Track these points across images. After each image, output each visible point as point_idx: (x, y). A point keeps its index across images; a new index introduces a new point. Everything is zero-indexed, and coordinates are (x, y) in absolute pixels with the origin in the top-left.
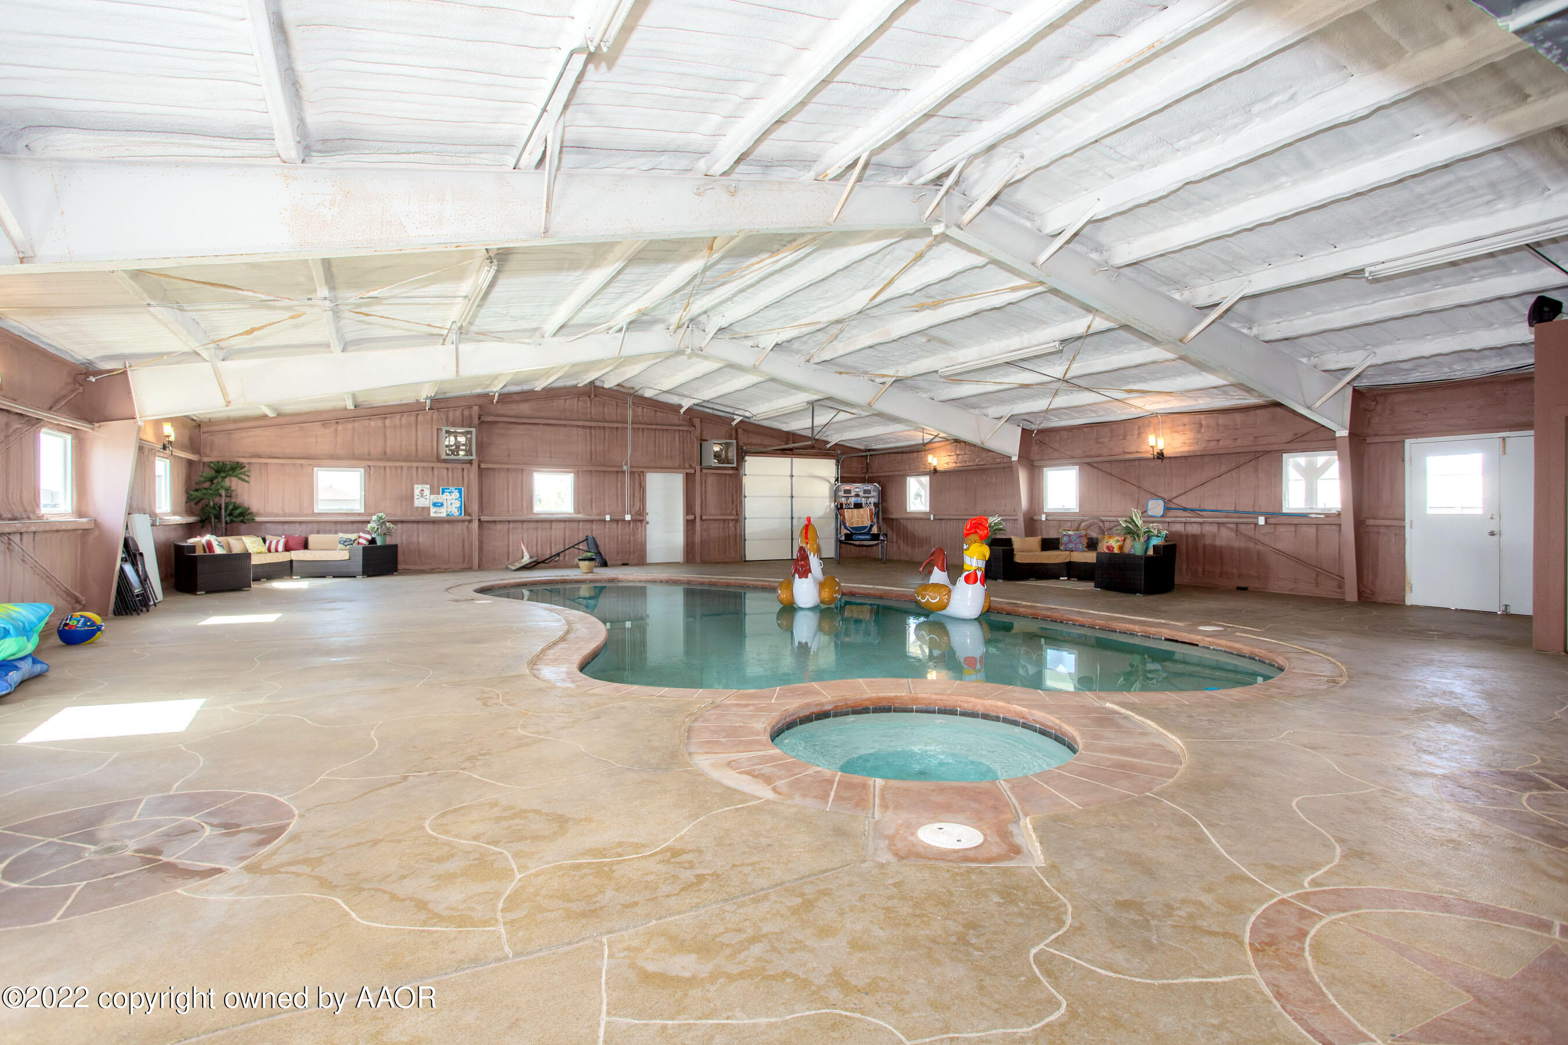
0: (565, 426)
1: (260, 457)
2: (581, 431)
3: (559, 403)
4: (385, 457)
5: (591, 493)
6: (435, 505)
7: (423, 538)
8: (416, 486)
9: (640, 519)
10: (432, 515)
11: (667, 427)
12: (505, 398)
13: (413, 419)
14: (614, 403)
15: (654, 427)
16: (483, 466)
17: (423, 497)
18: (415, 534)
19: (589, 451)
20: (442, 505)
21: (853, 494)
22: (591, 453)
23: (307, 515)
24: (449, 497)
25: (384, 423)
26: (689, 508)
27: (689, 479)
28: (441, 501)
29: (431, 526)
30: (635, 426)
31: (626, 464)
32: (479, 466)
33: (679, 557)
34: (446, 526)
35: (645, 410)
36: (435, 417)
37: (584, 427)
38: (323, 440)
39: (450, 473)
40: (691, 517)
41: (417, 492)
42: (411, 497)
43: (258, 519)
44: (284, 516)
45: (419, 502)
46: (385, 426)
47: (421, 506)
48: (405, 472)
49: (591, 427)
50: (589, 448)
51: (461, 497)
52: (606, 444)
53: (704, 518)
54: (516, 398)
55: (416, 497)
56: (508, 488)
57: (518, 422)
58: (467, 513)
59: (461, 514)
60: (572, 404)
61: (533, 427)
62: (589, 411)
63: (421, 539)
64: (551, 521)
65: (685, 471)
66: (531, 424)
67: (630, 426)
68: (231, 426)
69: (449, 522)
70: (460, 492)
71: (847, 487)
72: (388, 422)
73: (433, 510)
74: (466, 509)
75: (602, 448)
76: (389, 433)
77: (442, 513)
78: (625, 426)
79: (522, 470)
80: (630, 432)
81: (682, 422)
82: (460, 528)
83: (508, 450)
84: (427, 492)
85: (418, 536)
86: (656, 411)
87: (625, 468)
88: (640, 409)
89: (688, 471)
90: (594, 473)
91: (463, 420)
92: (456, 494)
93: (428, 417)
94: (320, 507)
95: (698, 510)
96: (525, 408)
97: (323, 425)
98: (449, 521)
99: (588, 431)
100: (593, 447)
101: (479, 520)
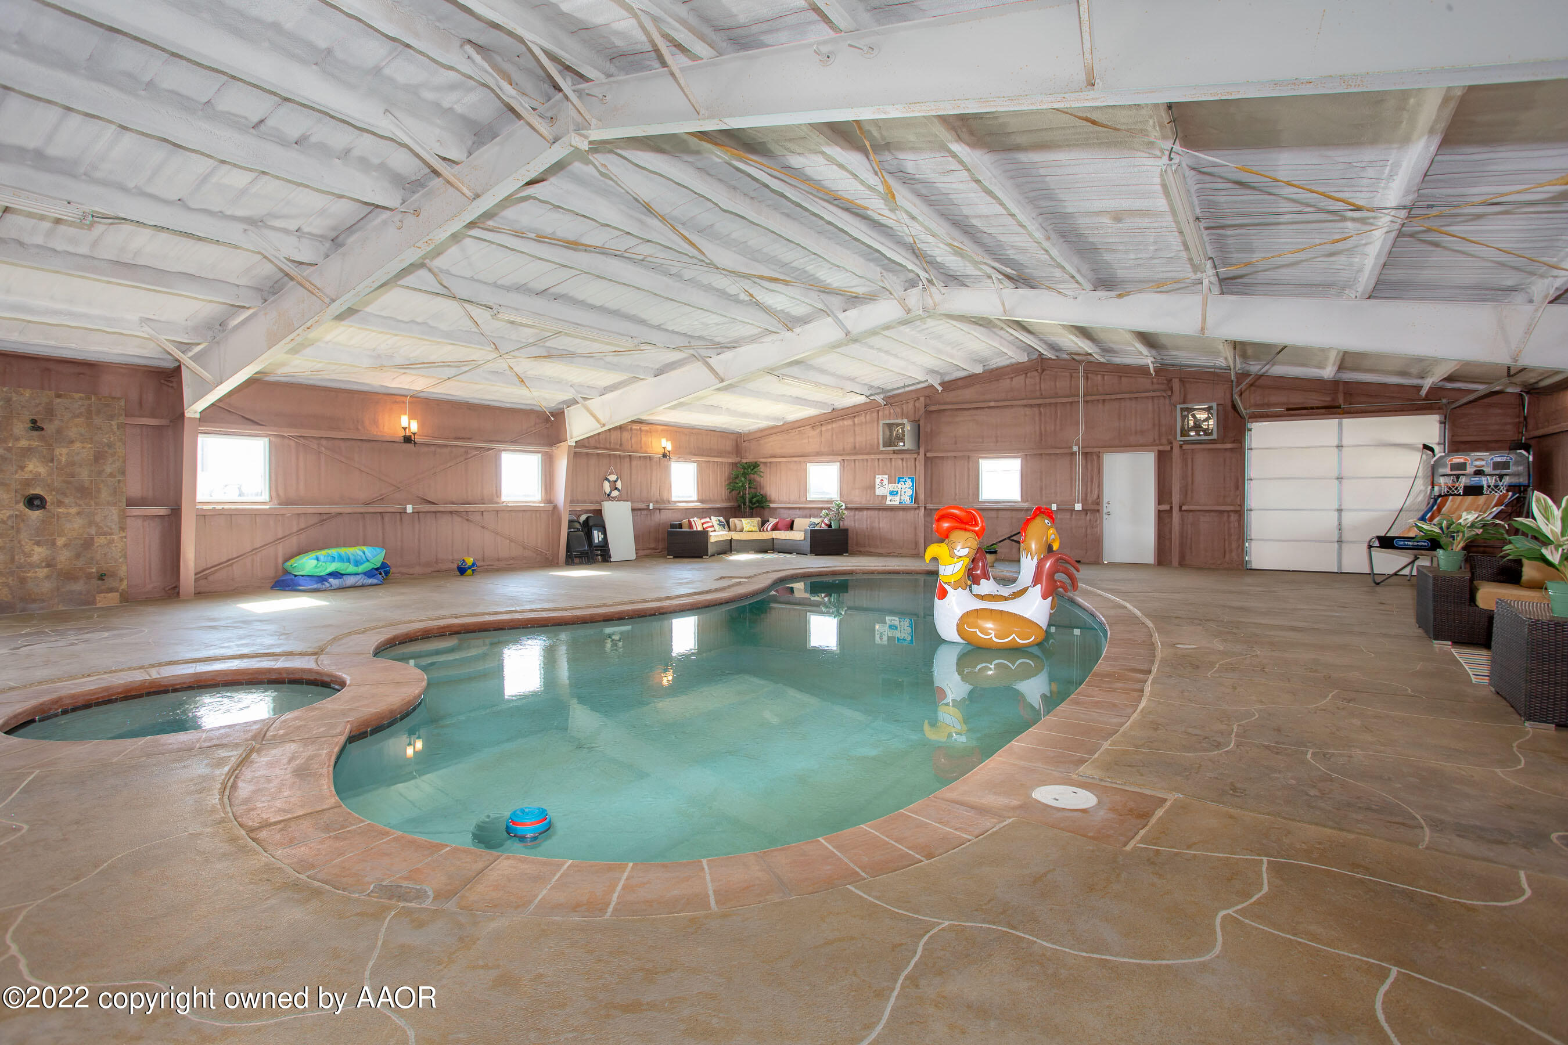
0: (1012, 406)
1: (774, 457)
2: (1028, 411)
3: (1006, 383)
4: (855, 451)
5: (1041, 479)
6: (892, 493)
7: (884, 524)
8: (877, 476)
9: (1094, 508)
10: (888, 502)
11: (1136, 395)
12: (949, 385)
13: (875, 415)
14: (1068, 374)
15: (1119, 396)
16: (929, 455)
17: (883, 487)
18: (877, 520)
19: (1038, 433)
20: (897, 493)
21: (1470, 470)
22: (1041, 434)
23: (802, 503)
24: (904, 486)
25: (854, 421)
26: (1163, 494)
27: (1163, 459)
28: (896, 489)
29: (889, 513)
30: (1089, 398)
31: (1077, 444)
32: (925, 455)
33: (1150, 557)
34: (901, 513)
35: (1106, 377)
36: (892, 411)
37: (1031, 406)
38: (812, 440)
39: (904, 463)
40: (1166, 507)
41: (878, 481)
42: (873, 487)
43: (772, 505)
44: (789, 503)
45: (879, 491)
46: (854, 424)
47: (881, 494)
48: (869, 463)
49: (1039, 405)
50: (1037, 428)
51: (913, 486)
52: (1058, 422)
53: (1184, 508)
54: (960, 383)
55: (877, 486)
56: (955, 476)
57: (960, 409)
58: (916, 501)
59: (911, 502)
60: (1019, 381)
61: (978, 412)
62: (1038, 388)
63: (881, 525)
64: (998, 510)
65: (1156, 448)
66: (974, 408)
67: (1082, 400)
68: (759, 435)
69: (904, 509)
70: (912, 482)
71: (1458, 459)
72: (856, 420)
73: (889, 498)
74: (916, 498)
75: (1053, 428)
76: (857, 429)
77: (895, 501)
78: (1076, 399)
79: (969, 457)
80: (1082, 405)
81: (1156, 386)
82: (910, 515)
83: (955, 437)
84: (886, 482)
85: (879, 523)
86: (1121, 377)
87: (1075, 449)
88: (1099, 377)
89: (1161, 448)
90: (1043, 455)
91: (915, 411)
92: (909, 483)
93: (887, 412)
94: (812, 496)
95: (1176, 498)
96: (968, 394)
97: (813, 427)
98: (902, 508)
99: (1036, 410)
100: (1042, 427)
101: (925, 507)
